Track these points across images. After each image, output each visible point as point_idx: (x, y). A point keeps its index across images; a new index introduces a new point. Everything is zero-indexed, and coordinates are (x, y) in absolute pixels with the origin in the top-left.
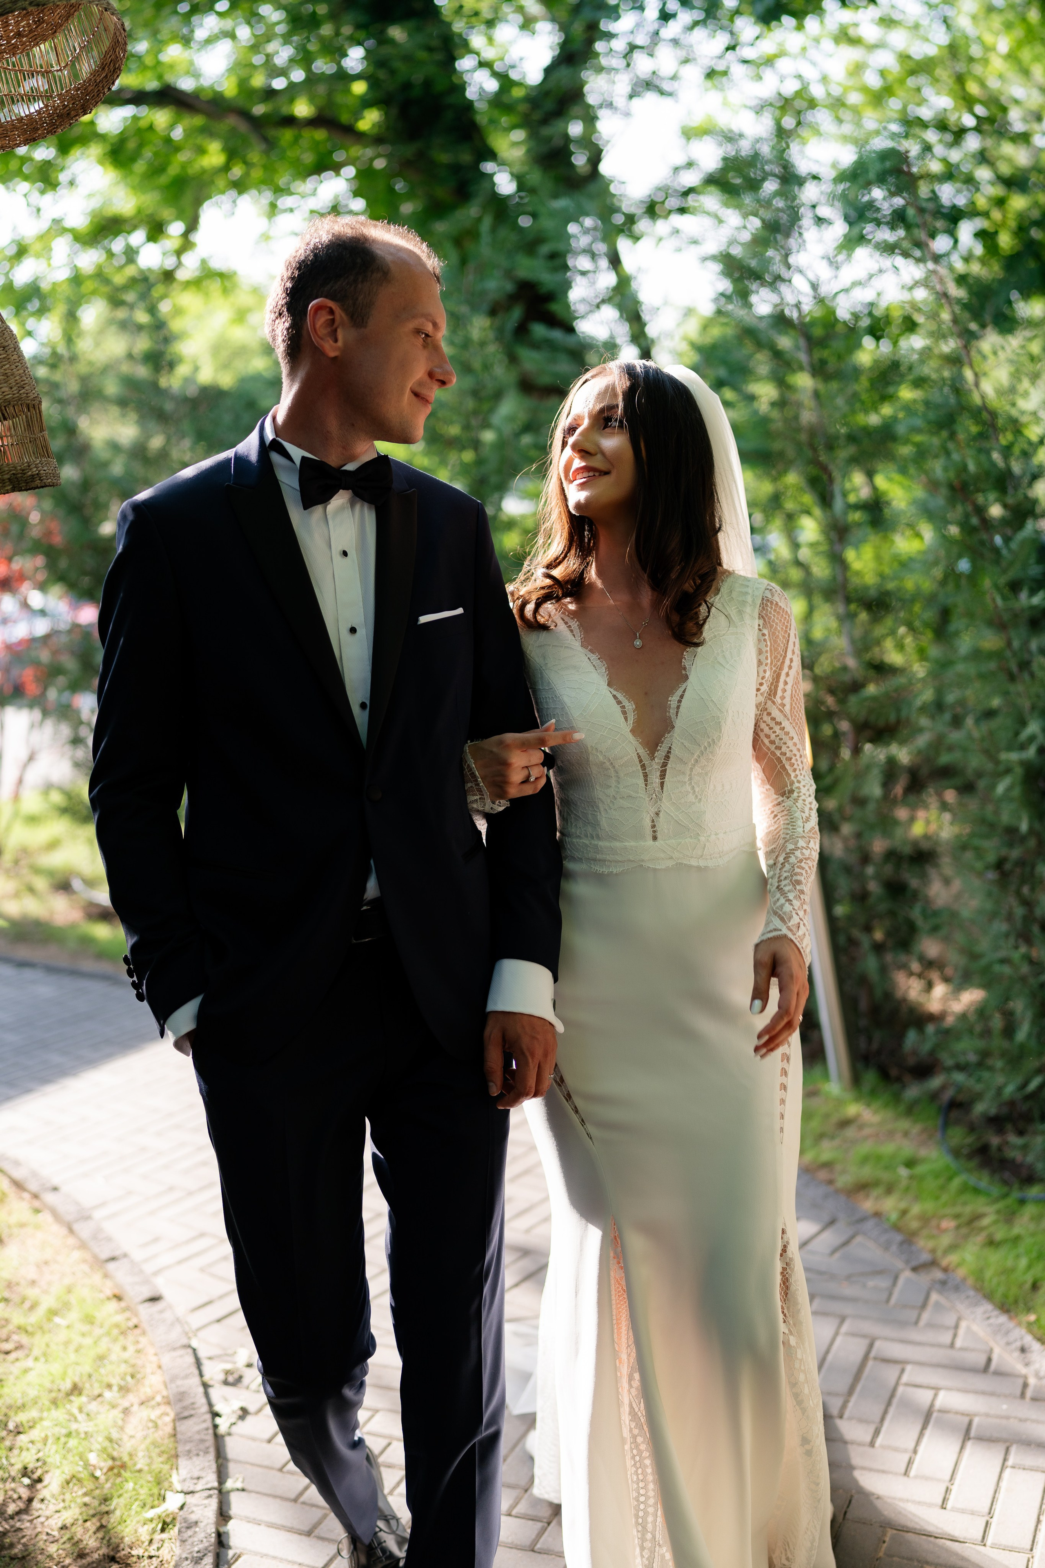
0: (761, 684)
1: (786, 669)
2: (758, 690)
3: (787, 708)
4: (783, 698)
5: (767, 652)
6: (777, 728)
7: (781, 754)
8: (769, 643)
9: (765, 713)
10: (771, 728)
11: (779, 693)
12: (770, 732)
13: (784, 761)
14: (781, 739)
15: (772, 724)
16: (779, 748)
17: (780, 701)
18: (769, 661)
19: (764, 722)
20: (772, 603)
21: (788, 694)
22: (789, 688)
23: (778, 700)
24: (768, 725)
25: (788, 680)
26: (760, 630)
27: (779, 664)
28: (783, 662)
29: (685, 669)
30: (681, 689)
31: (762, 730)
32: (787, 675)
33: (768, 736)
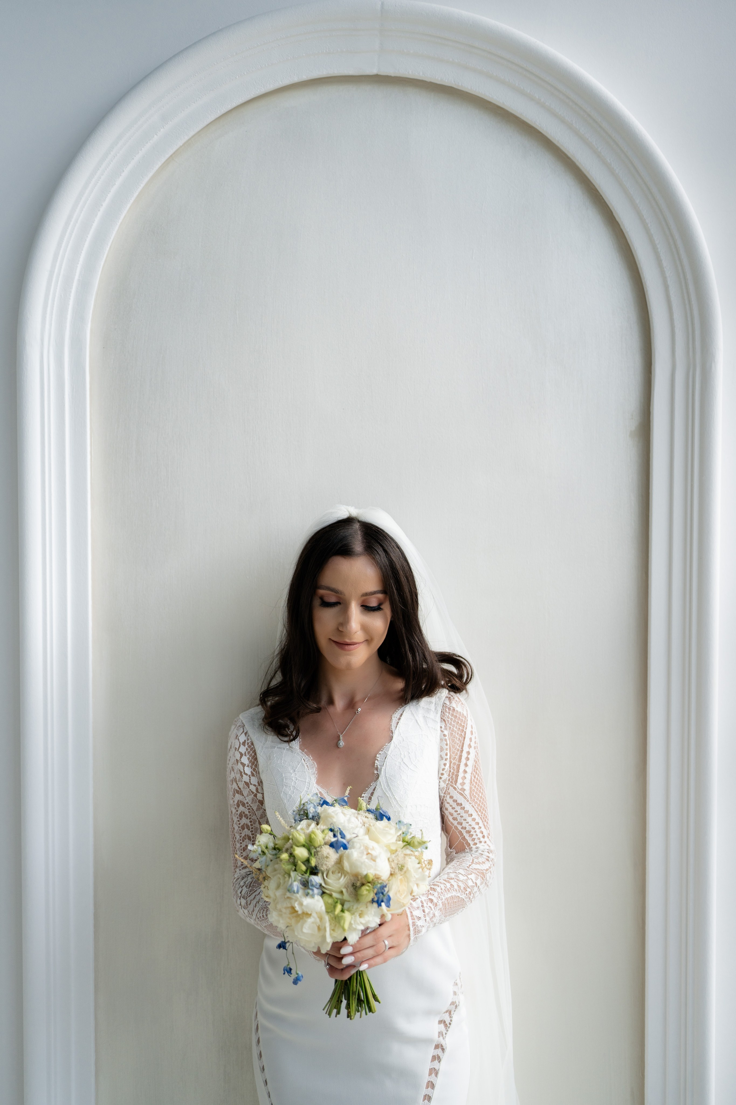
0: (442, 774)
1: (463, 760)
2: (440, 778)
3: (467, 793)
4: (463, 784)
5: (446, 750)
6: (458, 808)
7: (462, 828)
8: (448, 742)
9: (448, 796)
10: (453, 808)
11: (460, 781)
12: (452, 811)
13: (465, 834)
14: (462, 817)
15: (454, 805)
16: (461, 824)
17: (460, 787)
18: (448, 757)
19: (448, 803)
20: (449, 709)
21: (467, 781)
22: (468, 776)
23: (459, 786)
24: (451, 806)
25: (467, 769)
26: (442, 731)
27: (457, 757)
28: (461, 756)
29: (377, 769)
30: (373, 787)
31: (447, 809)
32: (466, 765)
33: (452, 815)
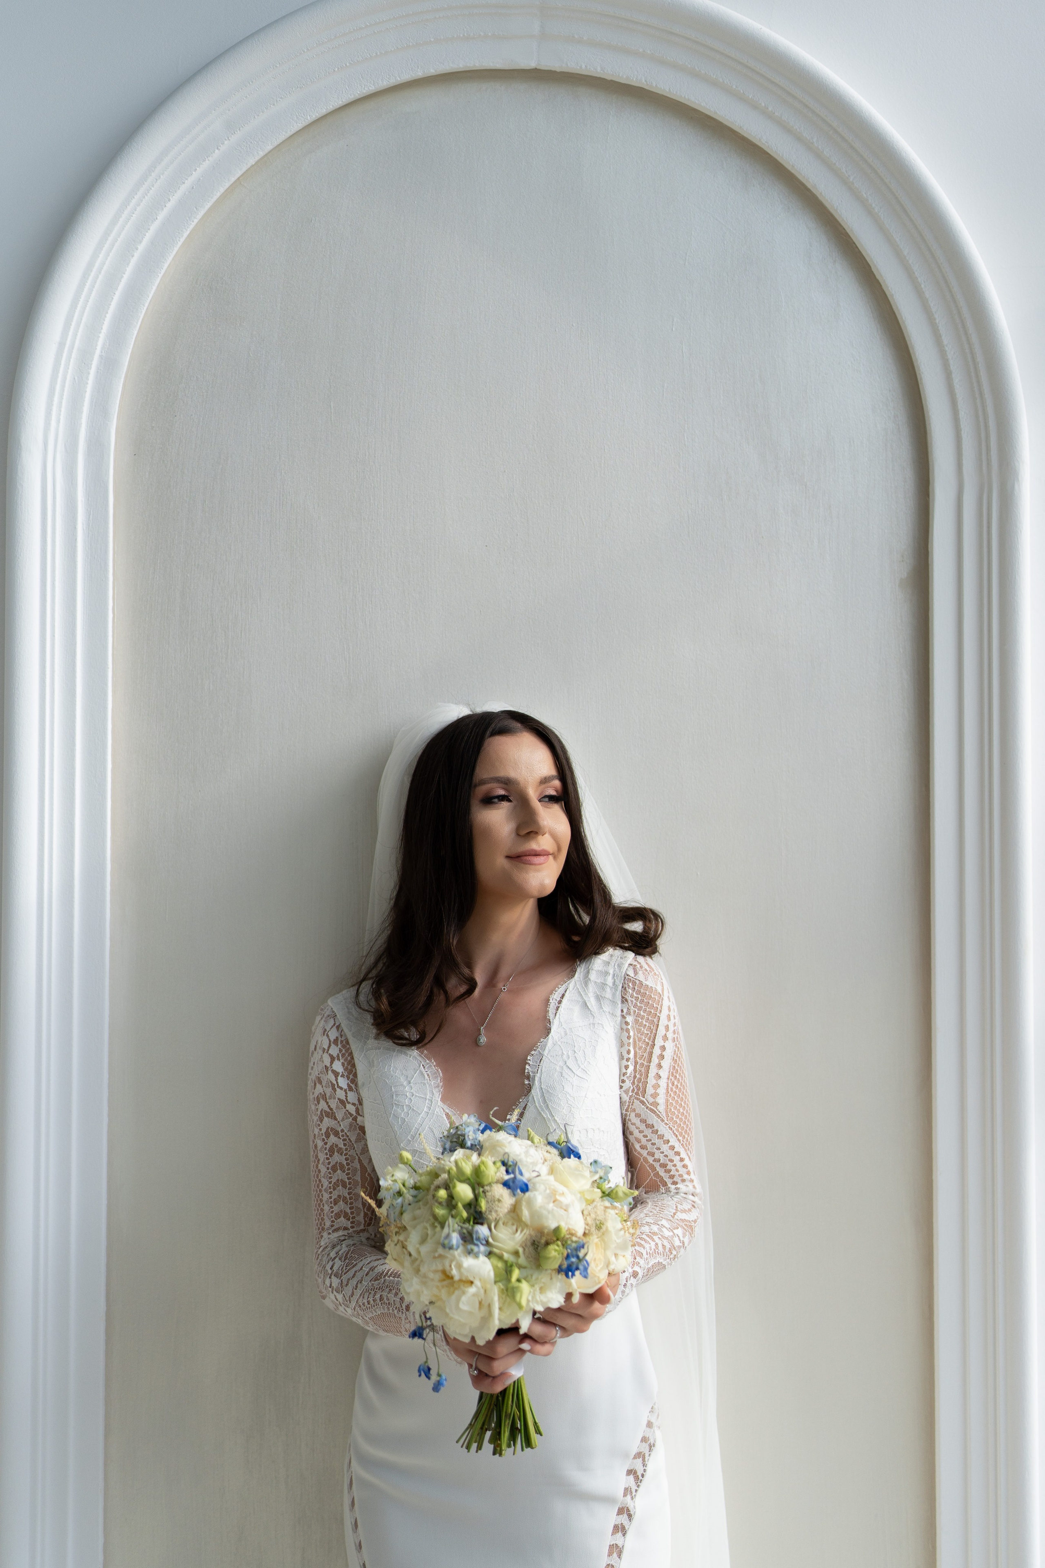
0: (623, 1081)
1: (655, 1060)
2: (621, 1087)
3: (661, 1108)
4: (655, 1095)
5: (629, 1044)
6: (648, 1132)
7: (655, 1160)
8: (632, 1034)
9: (633, 1115)
10: (641, 1132)
11: (650, 1090)
12: (640, 1136)
13: (658, 1169)
14: (653, 1144)
15: (643, 1127)
16: (653, 1155)
17: (651, 1100)
18: (632, 1055)
19: (633, 1124)
20: (634, 983)
21: (662, 1091)
22: (663, 1083)
23: (649, 1098)
24: (637, 1128)
25: (661, 1073)
26: (623, 1017)
27: (646, 1055)
28: (651, 1053)
29: (528, 1078)
30: (522, 1105)
31: (631, 1133)
32: (660, 1066)
33: (639, 1141)
